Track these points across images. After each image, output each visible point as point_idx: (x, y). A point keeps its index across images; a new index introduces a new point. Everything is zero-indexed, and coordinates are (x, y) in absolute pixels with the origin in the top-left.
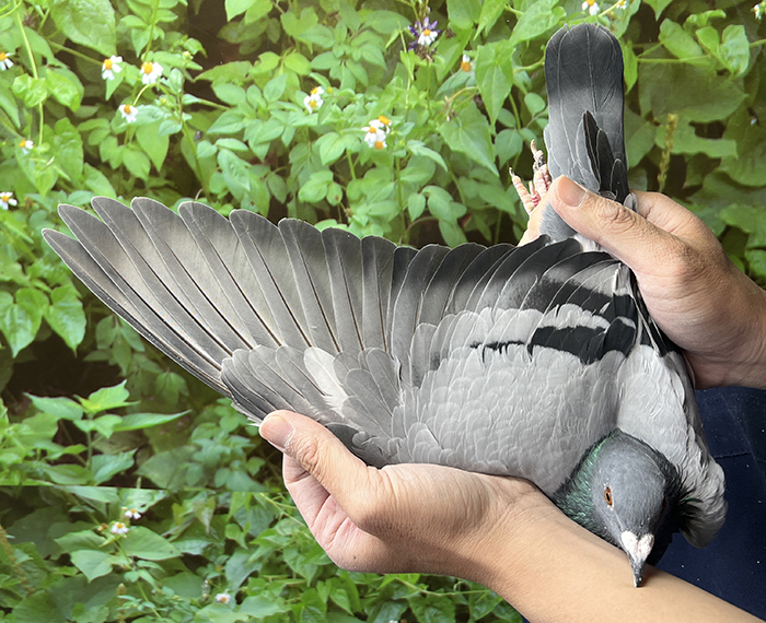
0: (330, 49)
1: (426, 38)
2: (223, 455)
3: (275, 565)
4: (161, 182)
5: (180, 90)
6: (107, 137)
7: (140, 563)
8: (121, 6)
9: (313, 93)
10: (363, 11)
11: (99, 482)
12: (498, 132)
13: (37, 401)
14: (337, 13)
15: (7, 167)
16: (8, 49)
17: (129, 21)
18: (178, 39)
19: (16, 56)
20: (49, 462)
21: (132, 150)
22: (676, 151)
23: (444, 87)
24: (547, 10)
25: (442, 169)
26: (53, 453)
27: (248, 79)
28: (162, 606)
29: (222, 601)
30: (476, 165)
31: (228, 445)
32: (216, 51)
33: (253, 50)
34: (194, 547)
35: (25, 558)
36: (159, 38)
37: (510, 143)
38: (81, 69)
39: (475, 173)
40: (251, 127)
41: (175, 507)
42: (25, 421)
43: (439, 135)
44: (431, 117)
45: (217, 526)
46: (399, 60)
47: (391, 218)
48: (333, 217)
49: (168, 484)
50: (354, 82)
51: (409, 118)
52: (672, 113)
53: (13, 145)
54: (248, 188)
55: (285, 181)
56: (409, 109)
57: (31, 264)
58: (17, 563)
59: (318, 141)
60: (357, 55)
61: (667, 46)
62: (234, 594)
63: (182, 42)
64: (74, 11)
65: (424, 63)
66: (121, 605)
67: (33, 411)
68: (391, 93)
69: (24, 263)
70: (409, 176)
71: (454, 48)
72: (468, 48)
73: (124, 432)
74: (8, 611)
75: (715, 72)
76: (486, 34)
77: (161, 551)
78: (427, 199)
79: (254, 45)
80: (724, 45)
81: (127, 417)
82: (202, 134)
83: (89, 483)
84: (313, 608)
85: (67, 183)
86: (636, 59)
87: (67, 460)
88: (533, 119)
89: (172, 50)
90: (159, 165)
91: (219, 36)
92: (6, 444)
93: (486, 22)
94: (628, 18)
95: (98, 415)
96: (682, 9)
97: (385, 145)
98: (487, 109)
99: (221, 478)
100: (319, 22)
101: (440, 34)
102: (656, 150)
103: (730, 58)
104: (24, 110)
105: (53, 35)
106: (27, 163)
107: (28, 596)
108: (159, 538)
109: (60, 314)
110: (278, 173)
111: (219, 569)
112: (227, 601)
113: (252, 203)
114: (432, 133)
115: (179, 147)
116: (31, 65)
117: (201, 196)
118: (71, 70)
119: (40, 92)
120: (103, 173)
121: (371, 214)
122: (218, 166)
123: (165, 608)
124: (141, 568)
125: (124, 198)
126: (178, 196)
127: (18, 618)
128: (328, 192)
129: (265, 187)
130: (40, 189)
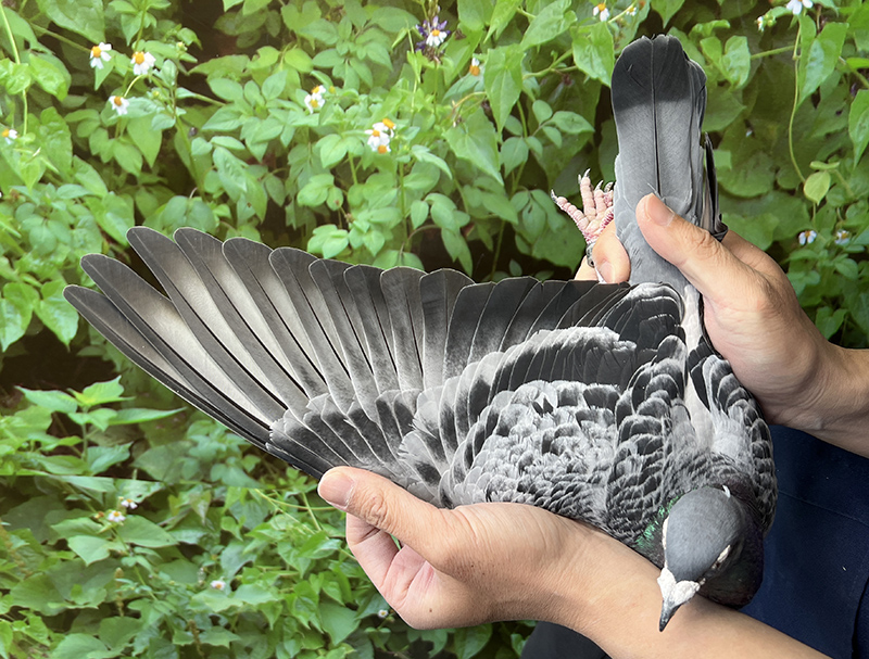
0: (334, 47)
1: (435, 38)
2: (218, 452)
3: (270, 557)
4: (154, 179)
5: (173, 83)
6: (95, 131)
7: (137, 550)
9: (314, 92)
10: (369, 7)
11: (95, 473)
12: (504, 139)
13: (29, 394)
14: (341, 8)
17: (119, 5)
18: (171, 28)
20: (43, 453)
21: (124, 144)
23: (452, 91)
24: (559, 14)
25: (446, 176)
26: (47, 445)
27: (246, 74)
28: (158, 590)
29: (217, 588)
30: (481, 173)
31: (223, 442)
33: (251, 43)
34: (190, 537)
35: (22, 543)
36: (151, 26)
37: (516, 152)
38: (67, 55)
39: (479, 182)
41: (171, 498)
42: (18, 413)
43: (445, 141)
44: (437, 122)
45: (213, 517)
46: (406, 61)
47: (393, 225)
48: (332, 223)
49: (165, 477)
50: (358, 82)
51: (414, 122)
54: (245, 189)
55: (284, 184)
56: (415, 112)
57: (19, 258)
58: (14, 548)
59: (319, 143)
60: (361, 53)
62: (229, 582)
63: (175, 32)
65: (431, 65)
66: (119, 587)
67: (25, 404)
68: (397, 96)
69: (9, 256)
70: (413, 183)
71: (464, 50)
72: (478, 51)
73: (120, 426)
74: (6, 592)
75: (716, 83)
76: (497, 37)
77: (158, 539)
78: (430, 206)
79: (252, 39)
80: (726, 56)
81: (122, 412)
82: (196, 130)
83: (85, 474)
84: (305, 599)
85: (56, 176)
87: (62, 450)
88: (540, 127)
89: (165, 39)
90: (151, 161)
91: (215, 27)
93: (498, 24)
94: (637, 25)
95: (93, 408)
96: (689, 17)
97: (389, 150)
98: (495, 116)
99: (217, 473)
100: (322, 17)
101: (449, 35)
103: (731, 70)
104: (6, 97)
105: (35, 18)
106: (12, 153)
107: (26, 577)
108: (155, 527)
109: (51, 309)
110: (277, 175)
111: (214, 558)
112: (223, 587)
113: (249, 205)
114: (437, 138)
115: (173, 142)
116: (11, 49)
117: (196, 195)
118: (57, 56)
119: (22, 78)
120: (94, 168)
121: (372, 220)
122: (213, 164)
123: (162, 592)
124: (138, 554)
125: (117, 194)
126: (171, 193)
127: (16, 599)
128: (328, 197)
129: (262, 189)
130: (26, 181)
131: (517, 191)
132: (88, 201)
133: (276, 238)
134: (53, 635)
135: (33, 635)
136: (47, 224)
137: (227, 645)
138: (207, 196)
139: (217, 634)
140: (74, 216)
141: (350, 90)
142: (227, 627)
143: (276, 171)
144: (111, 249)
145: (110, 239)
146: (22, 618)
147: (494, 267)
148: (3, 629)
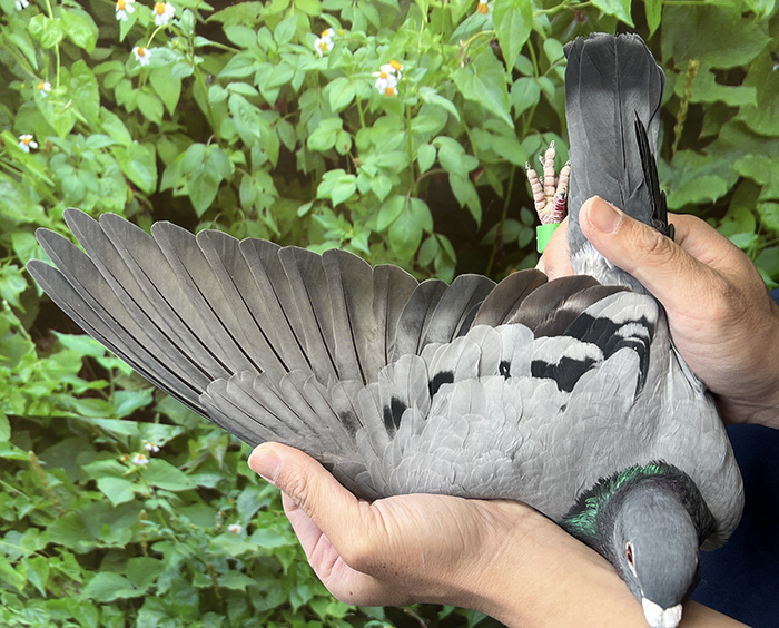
4: (174, 126)
5: (192, 32)
6: (120, 82)
7: (160, 493)
9: (323, 35)
11: (121, 416)
12: (514, 79)
13: (63, 338)
15: (26, 109)
20: (75, 396)
21: (146, 93)
22: (695, 99)
23: (460, 31)
25: (455, 118)
26: (78, 388)
27: (259, 20)
28: (180, 533)
29: (234, 532)
30: (490, 115)
34: (209, 481)
35: (56, 482)
37: (527, 93)
38: (95, 9)
39: (488, 124)
40: (261, 71)
41: (191, 443)
42: (53, 356)
43: (452, 82)
44: (445, 63)
45: (230, 462)
46: (413, 1)
47: (400, 170)
48: (341, 168)
49: (185, 421)
50: (365, 24)
51: (422, 63)
52: (693, 59)
53: (32, 87)
54: (258, 135)
55: (295, 128)
56: (422, 53)
57: (52, 206)
58: (49, 486)
59: (328, 87)
62: (245, 526)
65: (438, 4)
66: (143, 529)
67: (58, 348)
68: (403, 36)
69: (46, 205)
70: (420, 126)
74: (42, 529)
75: (740, 14)
77: (178, 483)
78: (438, 150)
82: (213, 77)
83: (112, 417)
85: (86, 127)
87: (91, 394)
88: (552, 67)
90: (172, 110)
92: (35, 377)
97: (396, 92)
98: (504, 55)
102: (675, 99)
104: (41, 51)
106: (46, 105)
107: (61, 515)
108: (176, 471)
110: (288, 120)
112: (239, 531)
113: (262, 151)
114: (445, 79)
115: (191, 91)
116: (45, 5)
117: (213, 142)
118: (86, 10)
119: (55, 32)
120: (120, 117)
121: (380, 164)
122: (229, 111)
123: (182, 535)
124: (161, 497)
125: (140, 143)
126: (191, 141)
127: (52, 536)
128: (337, 140)
129: (275, 134)
130: (59, 132)
131: (528, 134)
132: (114, 151)
133: (288, 183)
134: (85, 573)
135: (67, 572)
136: (77, 174)
137: (243, 589)
138: (224, 143)
139: (234, 578)
140: (101, 165)
141: (358, 32)
142: (244, 571)
143: (288, 116)
144: (135, 197)
145: (135, 187)
146: (56, 554)
147: (505, 214)
148: (40, 564)
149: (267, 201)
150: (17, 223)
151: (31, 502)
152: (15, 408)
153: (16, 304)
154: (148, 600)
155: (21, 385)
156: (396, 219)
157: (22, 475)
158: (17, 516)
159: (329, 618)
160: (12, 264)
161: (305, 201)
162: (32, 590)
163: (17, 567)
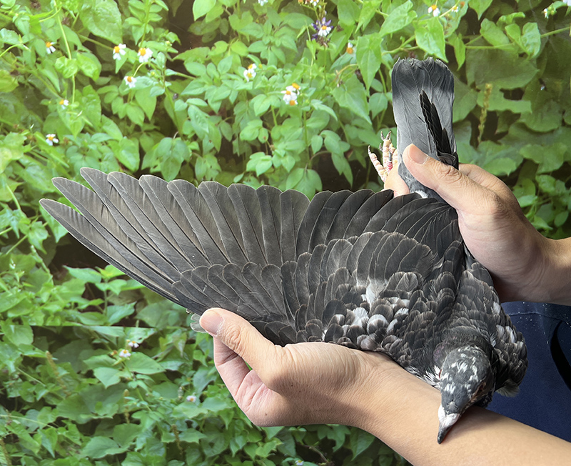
0: (261, 39)
1: (324, 31)
4: (152, 127)
5: (163, 67)
6: (115, 99)
7: (138, 376)
8: (125, 11)
9: (249, 68)
10: (282, 14)
11: (112, 323)
12: (371, 94)
13: (72, 271)
14: (265, 15)
15: (52, 117)
16: (53, 40)
17: (130, 21)
18: (162, 32)
19: (58, 45)
20: (79, 311)
21: (133, 106)
22: (491, 109)
23: (336, 64)
24: (404, 13)
25: (334, 119)
26: (82, 305)
27: (207, 59)
28: (152, 404)
29: (191, 401)
30: (356, 117)
32: (187, 41)
33: (210, 40)
34: (173, 366)
35: (64, 372)
36: (150, 32)
37: (380, 102)
38: (100, 53)
39: (356, 122)
40: (210, 90)
41: (161, 339)
42: (65, 283)
43: (332, 96)
44: (327, 84)
45: (188, 351)
46: (306, 46)
47: (300, 152)
48: (262, 151)
49: (157, 324)
50: (276, 61)
51: (312, 85)
52: (488, 83)
53: (56, 103)
54: (208, 131)
55: (231, 127)
56: (312, 79)
58: (59, 376)
59: (253, 100)
60: (278, 43)
61: (485, 37)
62: (199, 396)
63: (165, 35)
64: (95, 14)
65: (322, 48)
66: (126, 403)
67: (69, 278)
68: (301, 69)
70: (311, 124)
71: (342, 38)
72: (351, 38)
73: (128, 291)
74: (54, 407)
75: (518, 55)
76: (363, 29)
77: (152, 369)
78: (324, 139)
79: (211, 37)
80: (524, 36)
81: (130, 281)
82: (178, 95)
83: (105, 324)
85: (91, 128)
86: (464, 47)
87: (91, 309)
89: (158, 40)
90: (150, 116)
91: (189, 31)
92: (52, 299)
93: (364, 21)
94: (459, 19)
95: (111, 280)
96: (496, 11)
97: (296, 103)
98: (364, 79)
100: (254, 21)
101: (333, 29)
102: (477, 108)
103: (528, 45)
104: (63, 80)
105: (81, 31)
106: (65, 114)
107: (67, 397)
108: (150, 360)
110: (227, 121)
111: (189, 379)
112: (194, 400)
113: (210, 141)
114: (327, 95)
115: (163, 104)
116: (66, 50)
117: (176, 137)
118: (93, 53)
119: (72, 68)
120: (114, 122)
121: (287, 149)
122: (188, 116)
123: (154, 405)
124: (139, 379)
125: (128, 138)
126: (162, 136)
127: (60, 412)
128: (259, 134)
129: (218, 130)
130: (73, 132)
131: (381, 128)
132: (110, 144)
133: (227, 162)
134: (84, 438)
135: (70, 438)
136: (85, 159)
137: (197, 442)
139: (191, 434)
140: (102, 153)
142: (198, 429)
145: (124, 167)
146: (63, 425)
147: (368, 179)
148: (51, 434)
149: (214, 174)
150: (43, 193)
151: (46, 388)
152: (37, 321)
153: (40, 248)
154: (129, 454)
155: (42, 304)
156: (299, 183)
157: (40, 368)
158: (35, 398)
159: (258, 458)
160: (38, 220)
161: (239, 173)
162: (45, 453)
163: (35, 436)
